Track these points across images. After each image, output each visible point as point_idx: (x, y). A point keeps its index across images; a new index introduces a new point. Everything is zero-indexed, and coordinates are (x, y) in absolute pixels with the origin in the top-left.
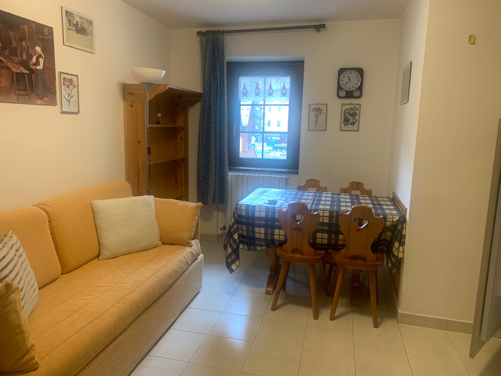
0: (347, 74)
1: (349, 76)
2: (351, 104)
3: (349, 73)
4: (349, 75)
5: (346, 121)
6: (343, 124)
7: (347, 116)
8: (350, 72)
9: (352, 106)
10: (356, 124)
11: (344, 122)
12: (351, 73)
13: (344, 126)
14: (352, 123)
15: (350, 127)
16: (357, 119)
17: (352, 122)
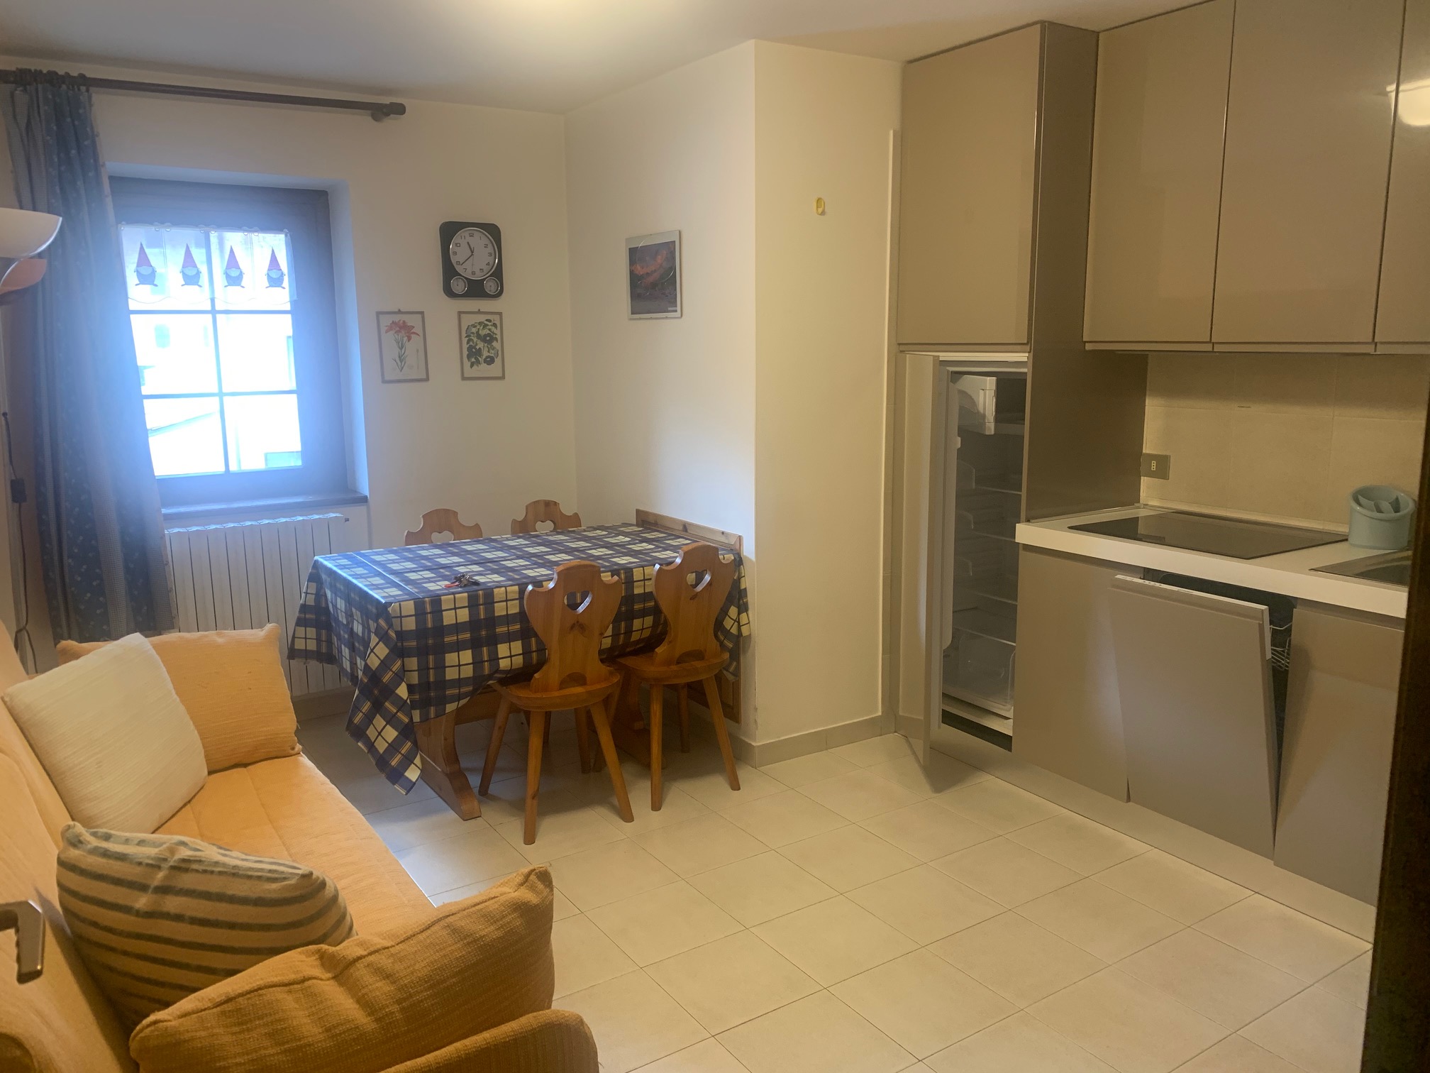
0: (463, 237)
1: (468, 243)
2: (479, 312)
3: (467, 234)
4: (469, 239)
5: (474, 355)
6: (467, 364)
7: (473, 342)
8: (471, 232)
9: (482, 318)
10: (498, 361)
11: (469, 357)
12: (471, 235)
13: (471, 367)
14: (488, 359)
15: (483, 369)
16: (497, 348)
17: (487, 357)
